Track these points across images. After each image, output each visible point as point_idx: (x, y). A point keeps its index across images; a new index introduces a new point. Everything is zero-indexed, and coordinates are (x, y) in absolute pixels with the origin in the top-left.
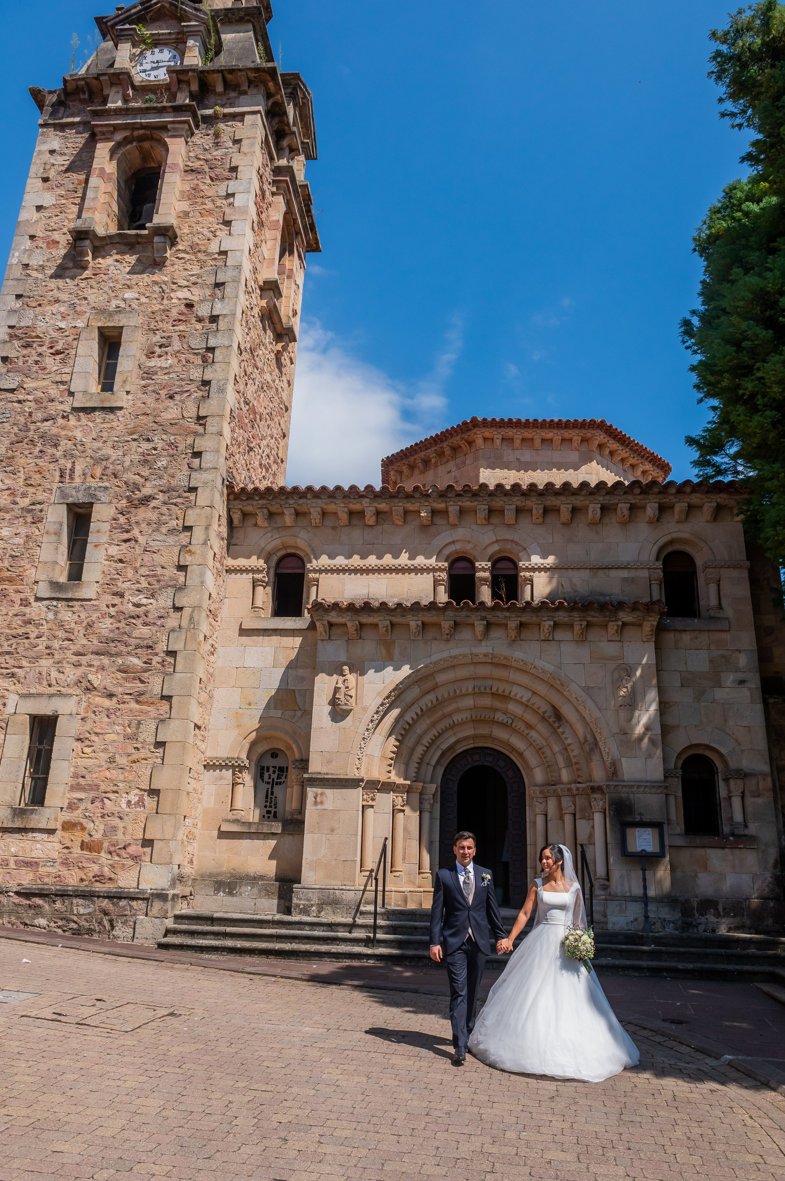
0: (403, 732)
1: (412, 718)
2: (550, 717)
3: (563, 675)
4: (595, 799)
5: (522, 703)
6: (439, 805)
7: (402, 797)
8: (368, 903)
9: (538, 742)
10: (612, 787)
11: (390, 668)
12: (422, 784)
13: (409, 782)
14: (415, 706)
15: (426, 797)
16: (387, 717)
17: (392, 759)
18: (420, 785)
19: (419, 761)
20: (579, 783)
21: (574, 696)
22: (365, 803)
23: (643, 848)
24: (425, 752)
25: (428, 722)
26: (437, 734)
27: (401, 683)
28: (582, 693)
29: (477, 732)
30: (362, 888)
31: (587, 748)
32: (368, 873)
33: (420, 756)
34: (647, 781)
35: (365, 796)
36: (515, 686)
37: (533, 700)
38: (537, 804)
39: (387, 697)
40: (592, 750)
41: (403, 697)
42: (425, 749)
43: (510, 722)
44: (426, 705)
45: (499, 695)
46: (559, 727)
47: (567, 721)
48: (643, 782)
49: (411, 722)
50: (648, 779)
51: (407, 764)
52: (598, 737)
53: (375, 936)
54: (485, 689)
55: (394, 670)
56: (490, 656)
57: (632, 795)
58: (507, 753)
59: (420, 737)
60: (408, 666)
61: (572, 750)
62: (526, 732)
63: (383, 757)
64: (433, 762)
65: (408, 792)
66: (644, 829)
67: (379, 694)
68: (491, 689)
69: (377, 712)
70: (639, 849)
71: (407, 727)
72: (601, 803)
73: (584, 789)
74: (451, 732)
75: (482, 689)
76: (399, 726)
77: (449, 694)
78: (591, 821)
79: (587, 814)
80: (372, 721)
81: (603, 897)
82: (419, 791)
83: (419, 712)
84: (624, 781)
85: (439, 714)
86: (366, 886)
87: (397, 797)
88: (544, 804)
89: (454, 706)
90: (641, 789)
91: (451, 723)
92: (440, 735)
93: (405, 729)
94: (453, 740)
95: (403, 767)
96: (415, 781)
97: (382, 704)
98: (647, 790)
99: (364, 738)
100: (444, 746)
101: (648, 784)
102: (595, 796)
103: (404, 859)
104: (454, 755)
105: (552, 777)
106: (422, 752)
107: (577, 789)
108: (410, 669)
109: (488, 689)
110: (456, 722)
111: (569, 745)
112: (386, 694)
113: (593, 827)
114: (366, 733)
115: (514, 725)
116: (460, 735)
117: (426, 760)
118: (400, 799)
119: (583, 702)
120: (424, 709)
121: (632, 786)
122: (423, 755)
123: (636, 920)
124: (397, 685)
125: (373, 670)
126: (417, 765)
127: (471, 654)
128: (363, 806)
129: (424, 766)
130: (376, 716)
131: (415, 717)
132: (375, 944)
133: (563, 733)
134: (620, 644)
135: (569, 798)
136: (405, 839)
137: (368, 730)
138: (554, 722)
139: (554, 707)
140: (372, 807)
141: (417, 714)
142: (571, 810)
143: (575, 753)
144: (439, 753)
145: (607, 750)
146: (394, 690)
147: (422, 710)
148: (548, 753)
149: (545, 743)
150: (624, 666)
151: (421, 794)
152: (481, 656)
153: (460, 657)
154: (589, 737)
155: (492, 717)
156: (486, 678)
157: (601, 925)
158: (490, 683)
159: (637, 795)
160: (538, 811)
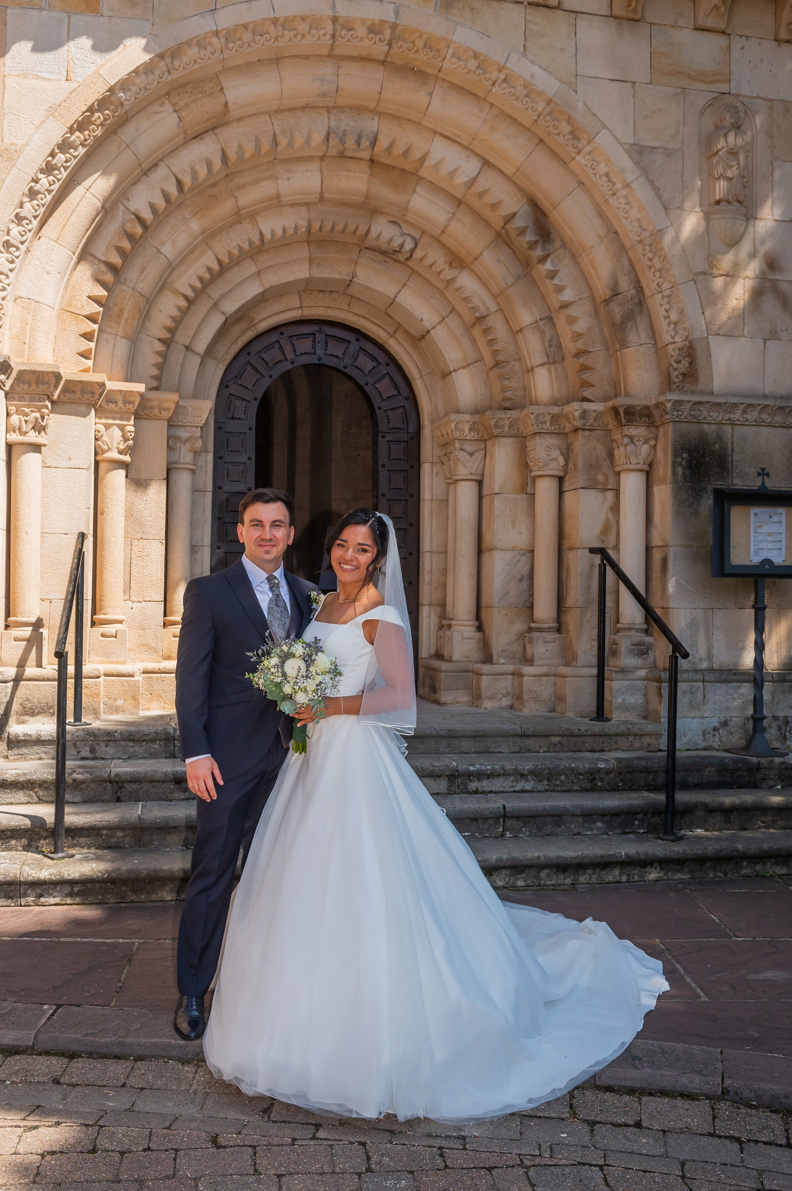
0: (126, 245)
1: (153, 208)
2: (522, 232)
3: (580, 106)
4: (631, 438)
5: (447, 194)
6: (210, 457)
7: (122, 428)
8: (30, 712)
9: (476, 302)
10: (686, 407)
11: (86, 42)
12: (175, 397)
13: (141, 388)
14: (162, 171)
15: (183, 434)
16: (79, 191)
17: (92, 319)
18: (170, 398)
19: (165, 335)
20: (585, 400)
21: (603, 168)
22: (14, 437)
23: (764, 555)
24: (184, 312)
25: (195, 226)
26: (216, 267)
27: (124, 84)
28: (626, 162)
29: (317, 273)
30: (11, 672)
31: (617, 312)
32: (27, 632)
33: (169, 323)
34: (765, 397)
35: (15, 419)
36: (438, 140)
37: (482, 184)
38: (463, 456)
39: (81, 125)
40: (629, 317)
41: (127, 133)
42: (183, 303)
43: (409, 245)
44: (194, 173)
45: (389, 168)
46: (543, 260)
47: (564, 245)
48: (757, 397)
49: (147, 215)
50: (767, 391)
51: (134, 340)
52: (649, 285)
53: (59, 815)
54: (358, 143)
55: (96, 48)
56: (388, 32)
57: (728, 429)
58: (380, 335)
59: (171, 268)
60: (141, 42)
61: (572, 320)
62: (449, 274)
63: (66, 311)
64: (201, 346)
65: (138, 416)
66: (771, 510)
67: (53, 111)
68: (374, 143)
69: (49, 169)
70: (756, 560)
71: (139, 230)
72: (645, 449)
73: (599, 415)
74: (249, 268)
75: (350, 142)
76: (113, 227)
77: (258, 148)
78: (610, 495)
79: (600, 478)
80: (32, 194)
81: (643, 673)
82: (166, 415)
83: (173, 190)
84: (711, 393)
85: (226, 207)
86: (21, 665)
87: (107, 427)
88: (479, 456)
89: (267, 189)
90: (752, 415)
91: (256, 239)
92: (224, 268)
93: (130, 237)
94: (253, 290)
95: (122, 346)
96: (156, 389)
97: (64, 146)
98: (765, 416)
99: (7, 245)
100: (231, 306)
101: (770, 402)
102: (633, 431)
103: (128, 588)
104: (250, 335)
105: (504, 389)
106: (176, 313)
107: (584, 414)
108: (146, 49)
109: (365, 143)
110: (268, 236)
111: (565, 306)
112: (76, 113)
113: (616, 509)
114: (15, 230)
115: (419, 253)
116: (272, 279)
117: (183, 337)
118: (117, 433)
119: (627, 186)
120: (187, 181)
121: (735, 405)
122: (178, 321)
123: (725, 724)
124: (111, 90)
125: (28, 45)
126: (160, 347)
127: (335, 20)
128: (9, 447)
129: (177, 355)
130: (44, 181)
131: (161, 203)
132: (64, 840)
133: (552, 275)
134: (722, 40)
135: (552, 441)
136: (129, 541)
137: (19, 219)
138: (532, 245)
139: (534, 205)
140: (37, 448)
141: (166, 196)
142: (556, 467)
143: (581, 326)
144: (216, 322)
145: (674, 316)
146: (102, 104)
147: (179, 183)
148: (500, 331)
149: (493, 306)
150: (728, 99)
151: (171, 424)
152: (361, 31)
153: (303, 27)
154: (625, 285)
155: (362, 230)
156: (359, 109)
157: (646, 740)
158: (371, 124)
159: (740, 430)
160: (462, 471)
